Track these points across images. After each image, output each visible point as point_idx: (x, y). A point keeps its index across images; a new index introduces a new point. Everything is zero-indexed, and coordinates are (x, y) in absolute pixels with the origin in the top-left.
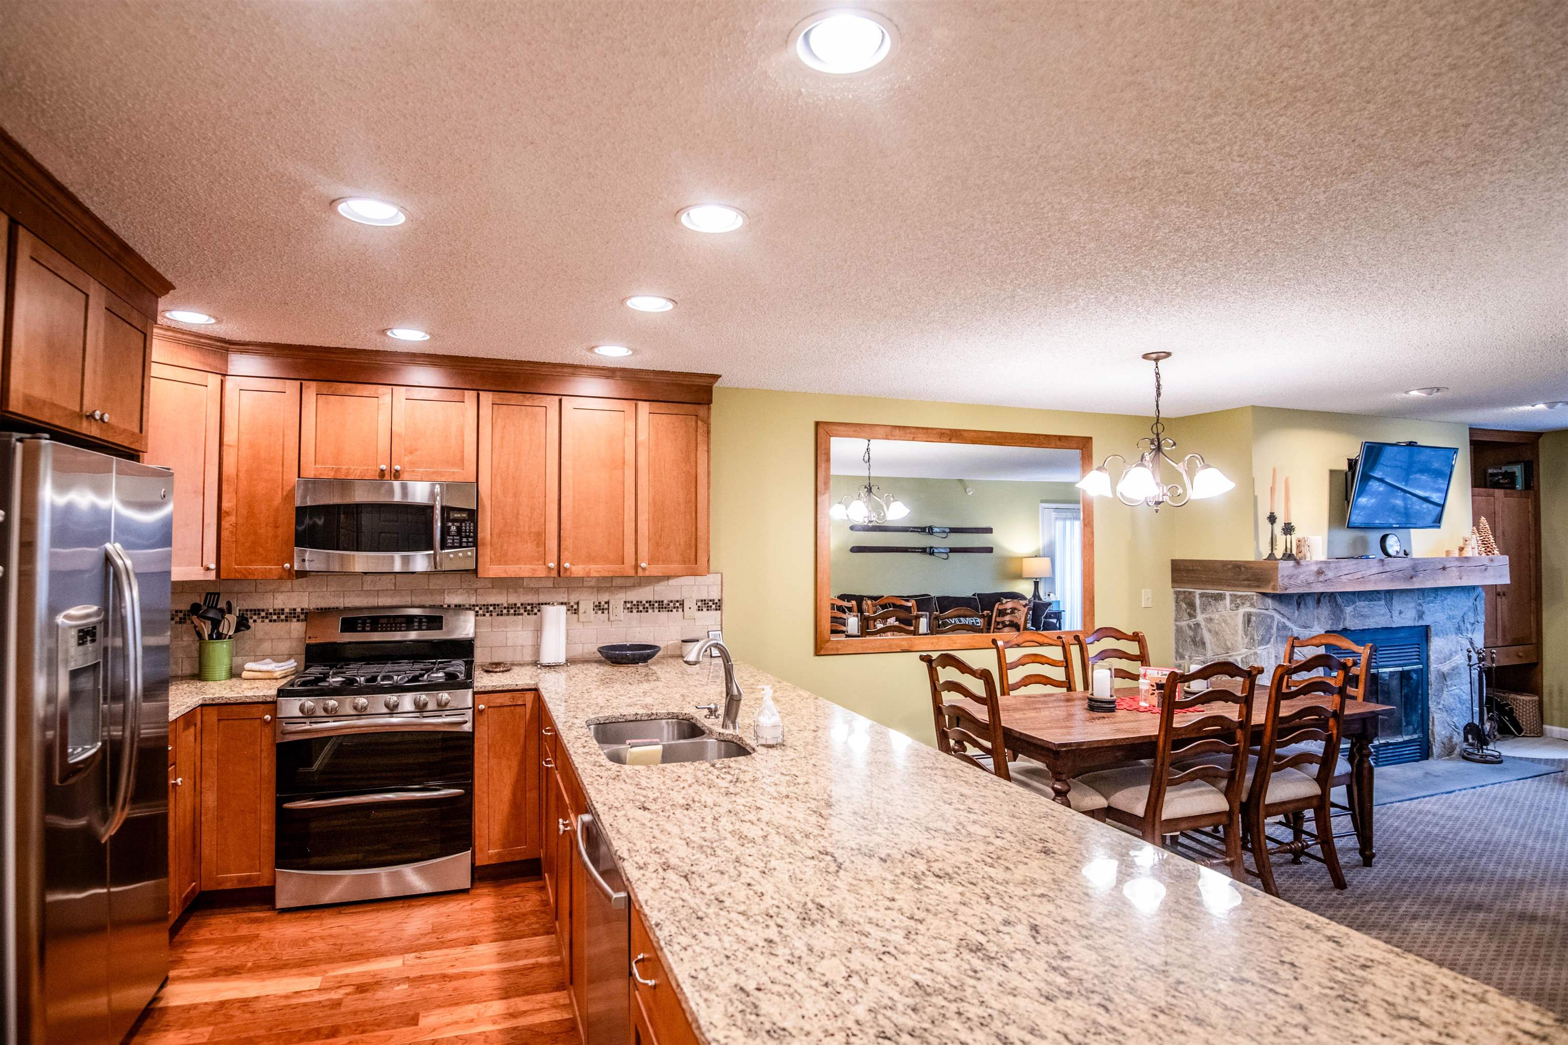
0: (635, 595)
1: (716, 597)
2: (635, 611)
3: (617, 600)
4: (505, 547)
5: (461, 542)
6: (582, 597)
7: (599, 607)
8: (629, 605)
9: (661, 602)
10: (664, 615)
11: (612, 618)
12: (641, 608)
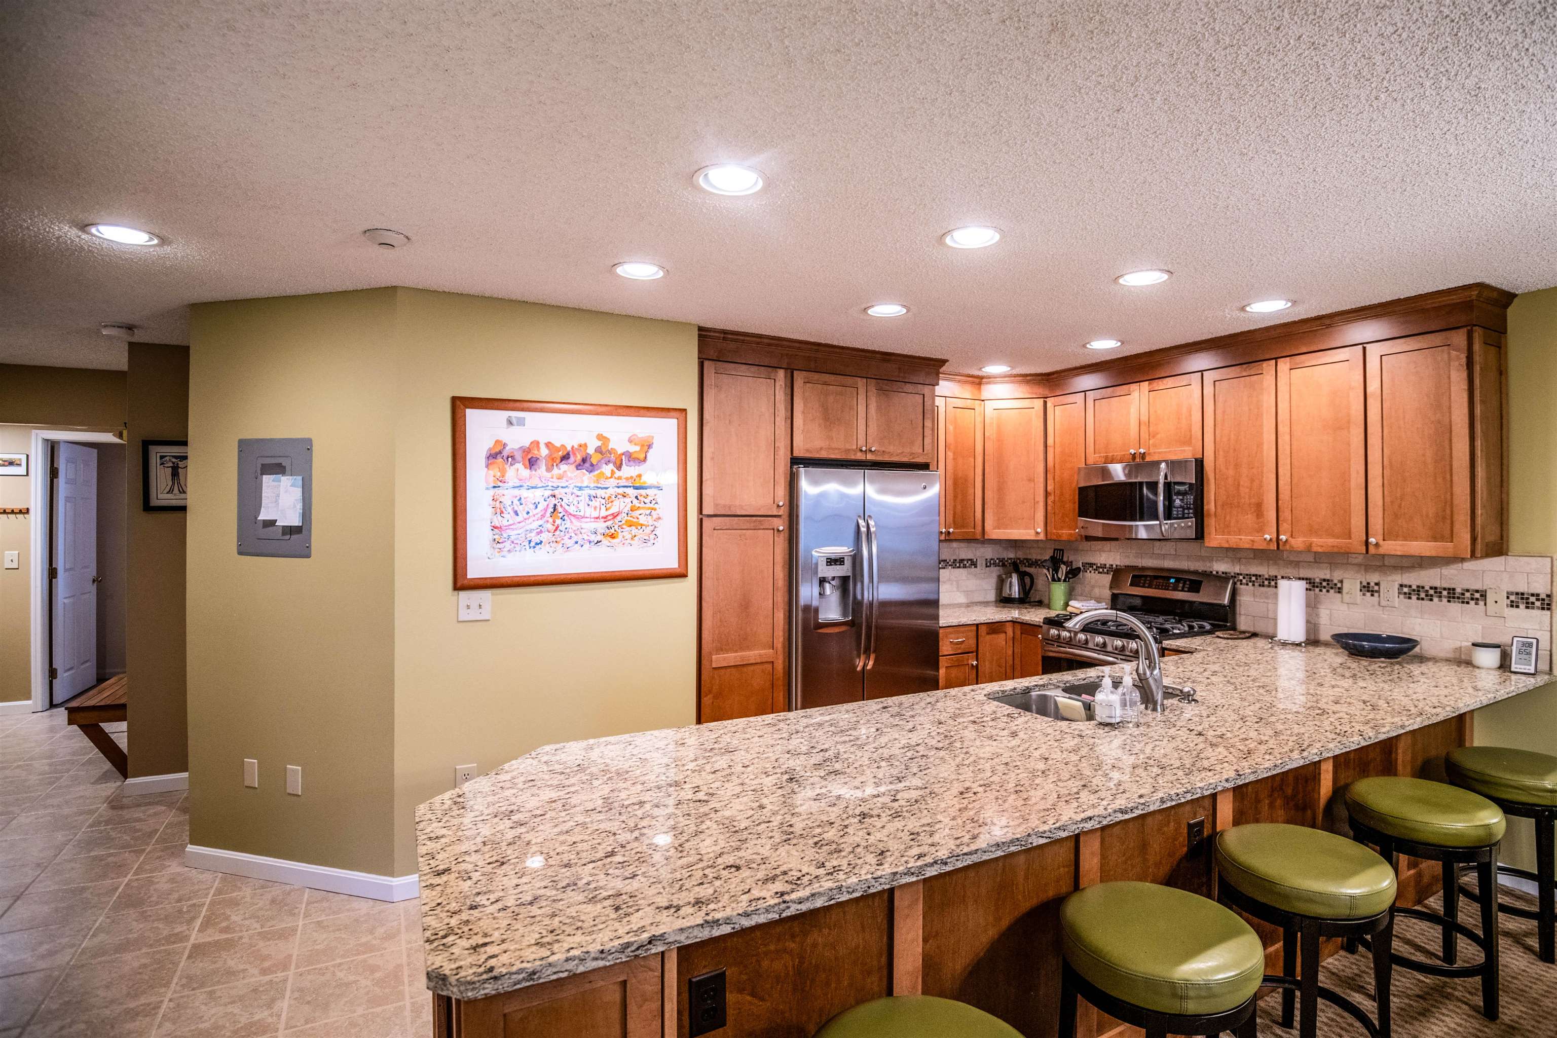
0: (1414, 579)
1: (1543, 591)
2: (1414, 597)
3: (1390, 583)
4: (1228, 518)
5: (1184, 514)
6: (1346, 575)
7: (1367, 588)
8: (1406, 590)
9: (1451, 591)
10: (1455, 607)
11: (1383, 603)
12: (1423, 595)
